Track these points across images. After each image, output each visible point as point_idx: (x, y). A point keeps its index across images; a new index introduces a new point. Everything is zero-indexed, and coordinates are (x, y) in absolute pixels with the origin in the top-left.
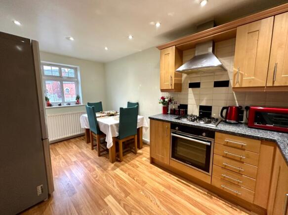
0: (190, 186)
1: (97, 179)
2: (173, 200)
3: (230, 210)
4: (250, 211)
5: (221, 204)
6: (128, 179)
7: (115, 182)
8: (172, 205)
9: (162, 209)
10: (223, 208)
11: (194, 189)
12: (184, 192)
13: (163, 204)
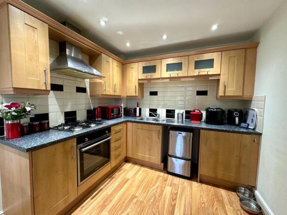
0: (102, 189)
2: (119, 202)
3: (122, 171)
4: (121, 165)
5: (118, 174)
8: (124, 202)
9: (130, 210)
10: (121, 174)
11: (105, 186)
12: (109, 193)
13: (125, 210)
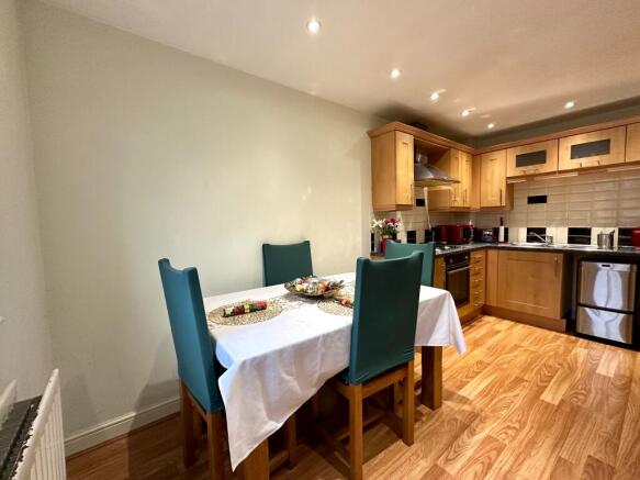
1: (517, 426)
6: (484, 378)
7: (504, 395)
